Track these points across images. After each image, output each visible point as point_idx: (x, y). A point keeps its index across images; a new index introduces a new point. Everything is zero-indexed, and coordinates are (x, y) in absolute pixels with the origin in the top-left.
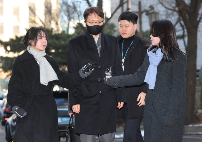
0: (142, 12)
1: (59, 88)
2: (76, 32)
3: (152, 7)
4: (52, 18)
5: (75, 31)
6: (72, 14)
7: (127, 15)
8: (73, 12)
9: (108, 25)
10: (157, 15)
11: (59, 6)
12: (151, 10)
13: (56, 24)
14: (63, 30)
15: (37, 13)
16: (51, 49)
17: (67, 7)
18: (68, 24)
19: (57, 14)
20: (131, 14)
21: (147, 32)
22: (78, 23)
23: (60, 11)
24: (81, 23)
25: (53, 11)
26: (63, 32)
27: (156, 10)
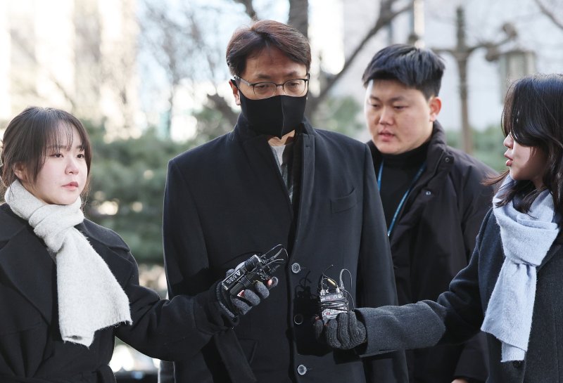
0: (470, 51)
1: (135, 358)
2: (201, 133)
3: (510, 31)
4: (105, 76)
5: (198, 125)
6: (184, 59)
7: (401, 58)
8: (190, 52)
9: (330, 104)
10: (530, 60)
11: (134, 29)
12: (505, 42)
13: (120, 100)
14: (149, 124)
15: (41, 54)
16: (101, 203)
17: (165, 30)
18: (171, 100)
19: (122, 60)
20: (417, 58)
21: (490, 131)
22: (208, 96)
23: (138, 47)
24: (221, 94)
25: (106, 48)
26: (151, 131)
27: (525, 41)
